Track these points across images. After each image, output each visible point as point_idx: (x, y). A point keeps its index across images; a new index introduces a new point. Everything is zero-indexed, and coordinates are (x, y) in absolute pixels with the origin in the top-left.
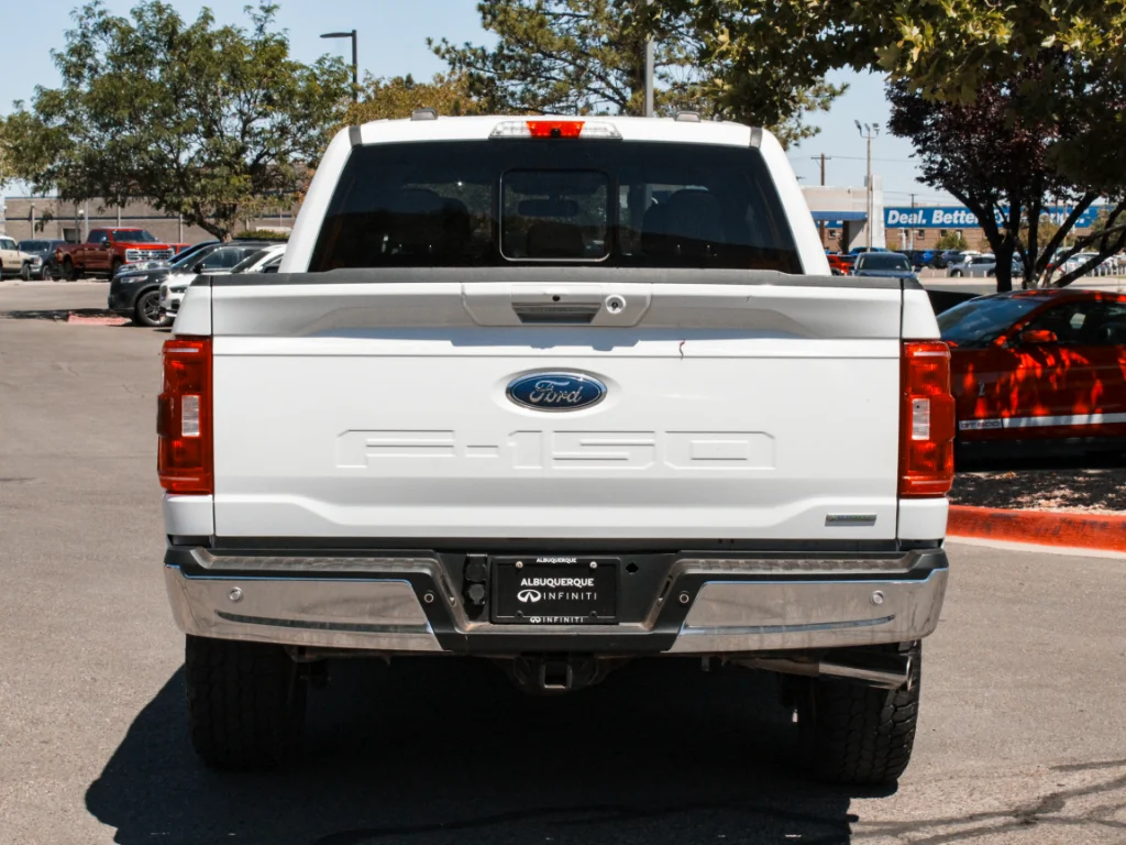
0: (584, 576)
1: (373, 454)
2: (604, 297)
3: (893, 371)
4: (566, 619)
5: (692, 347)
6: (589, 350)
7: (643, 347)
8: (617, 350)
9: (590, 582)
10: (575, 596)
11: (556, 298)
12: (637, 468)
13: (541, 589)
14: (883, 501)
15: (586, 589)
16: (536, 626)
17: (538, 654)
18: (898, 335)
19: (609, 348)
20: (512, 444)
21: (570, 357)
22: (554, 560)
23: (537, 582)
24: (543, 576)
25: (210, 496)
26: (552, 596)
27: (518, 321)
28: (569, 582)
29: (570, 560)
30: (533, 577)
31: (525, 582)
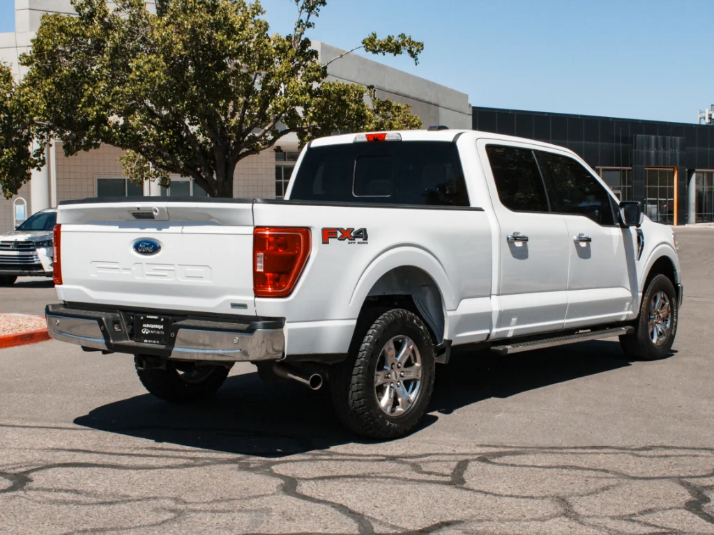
0: (160, 324)
1: (100, 272)
2: (152, 208)
3: (251, 239)
4: (154, 342)
5: (187, 229)
6: (155, 230)
7: (172, 229)
8: (164, 230)
9: (162, 327)
10: (158, 332)
11: (138, 209)
12: (170, 280)
13: (150, 329)
14: (249, 298)
15: (161, 330)
16: (146, 344)
18: (252, 224)
19: (161, 230)
20: (134, 268)
21: (150, 233)
22: (152, 317)
23: (148, 326)
24: (149, 323)
25: (62, 285)
26: (152, 332)
27: (133, 218)
28: (157, 326)
29: (156, 318)
30: (146, 323)
31: (144, 325)
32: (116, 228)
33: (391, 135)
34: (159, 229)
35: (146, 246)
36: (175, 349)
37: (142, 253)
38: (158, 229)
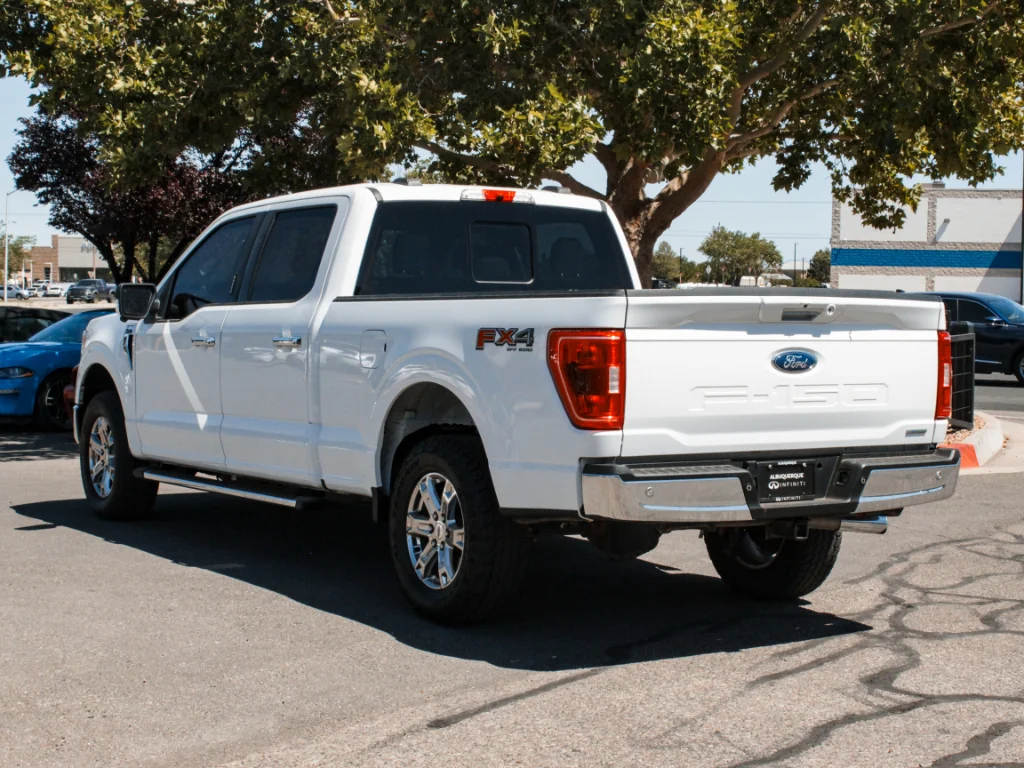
0: (799, 472)
1: (709, 402)
2: (827, 305)
4: (793, 498)
5: (857, 334)
6: (809, 337)
7: (834, 335)
8: (823, 337)
9: (801, 475)
10: (794, 484)
11: (806, 306)
12: (830, 406)
13: (781, 481)
14: (928, 422)
15: (800, 479)
16: (780, 503)
17: (788, 519)
18: (936, 327)
19: (819, 336)
20: (775, 394)
21: (802, 341)
22: (787, 463)
23: (777, 477)
24: (780, 473)
25: (620, 432)
26: (784, 485)
27: (781, 320)
28: (792, 476)
29: (793, 463)
30: (775, 474)
31: (772, 477)
32: (743, 335)
33: (522, 195)
34: (817, 334)
35: (797, 360)
36: (862, 500)
37: (790, 370)
38: (815, 336)
